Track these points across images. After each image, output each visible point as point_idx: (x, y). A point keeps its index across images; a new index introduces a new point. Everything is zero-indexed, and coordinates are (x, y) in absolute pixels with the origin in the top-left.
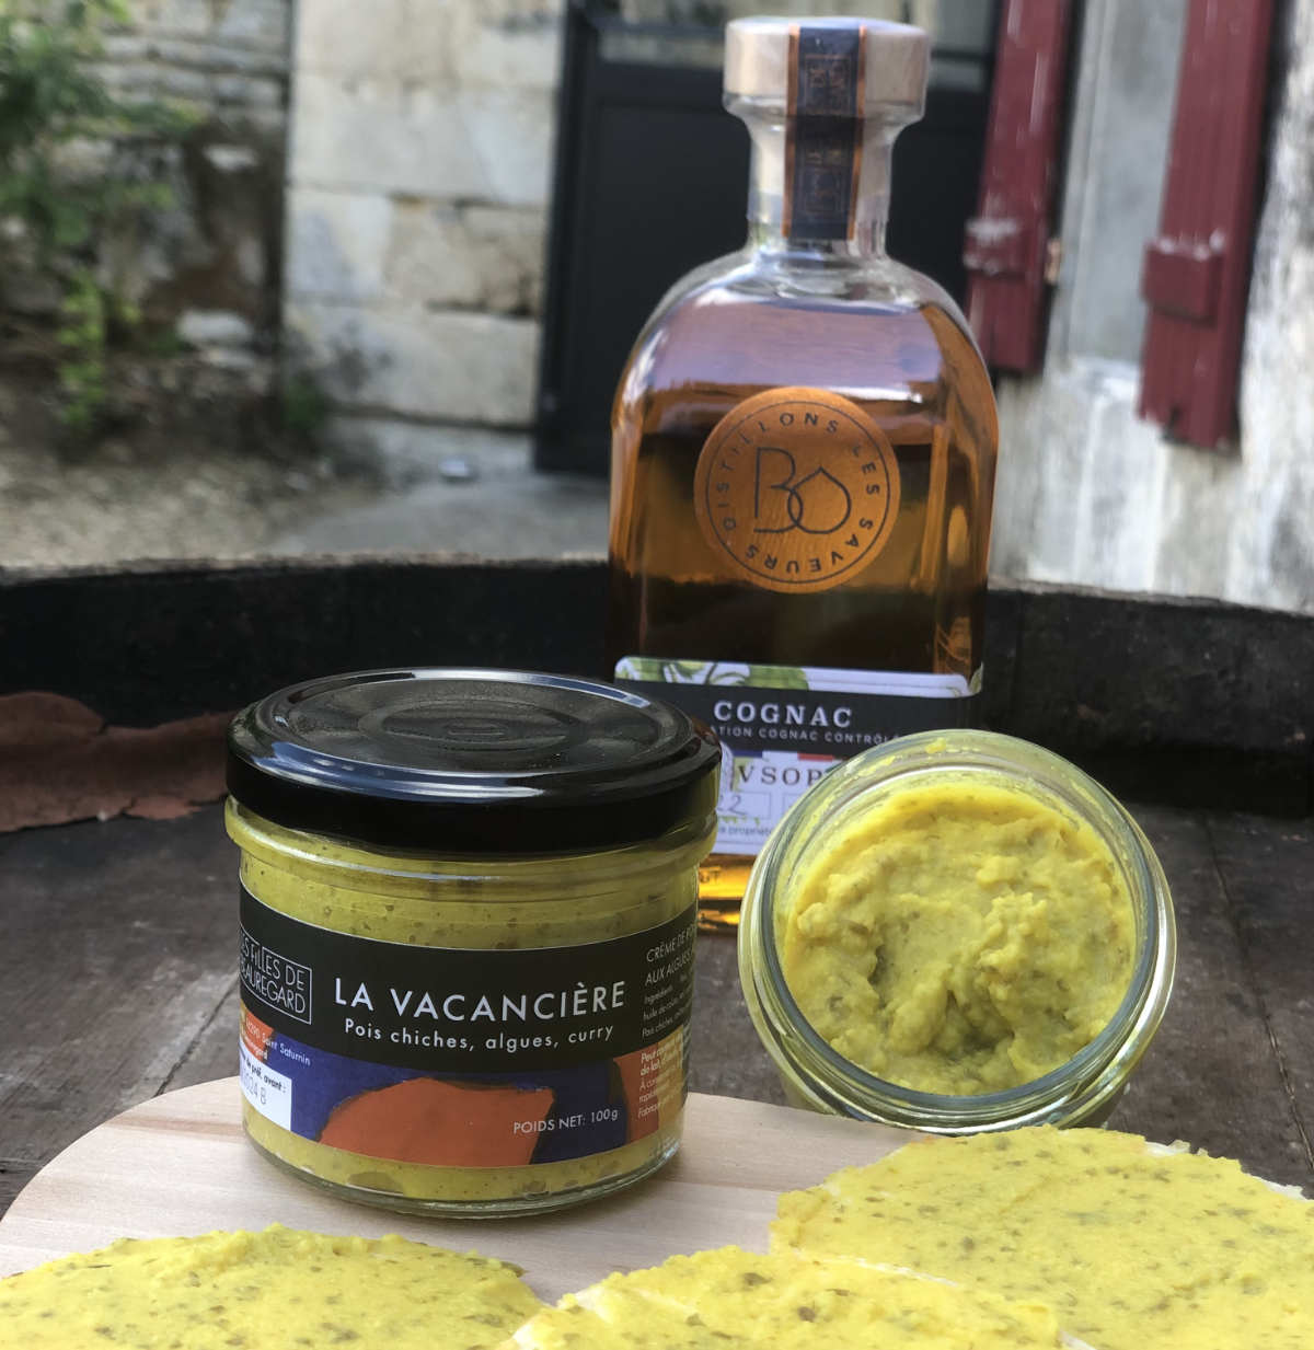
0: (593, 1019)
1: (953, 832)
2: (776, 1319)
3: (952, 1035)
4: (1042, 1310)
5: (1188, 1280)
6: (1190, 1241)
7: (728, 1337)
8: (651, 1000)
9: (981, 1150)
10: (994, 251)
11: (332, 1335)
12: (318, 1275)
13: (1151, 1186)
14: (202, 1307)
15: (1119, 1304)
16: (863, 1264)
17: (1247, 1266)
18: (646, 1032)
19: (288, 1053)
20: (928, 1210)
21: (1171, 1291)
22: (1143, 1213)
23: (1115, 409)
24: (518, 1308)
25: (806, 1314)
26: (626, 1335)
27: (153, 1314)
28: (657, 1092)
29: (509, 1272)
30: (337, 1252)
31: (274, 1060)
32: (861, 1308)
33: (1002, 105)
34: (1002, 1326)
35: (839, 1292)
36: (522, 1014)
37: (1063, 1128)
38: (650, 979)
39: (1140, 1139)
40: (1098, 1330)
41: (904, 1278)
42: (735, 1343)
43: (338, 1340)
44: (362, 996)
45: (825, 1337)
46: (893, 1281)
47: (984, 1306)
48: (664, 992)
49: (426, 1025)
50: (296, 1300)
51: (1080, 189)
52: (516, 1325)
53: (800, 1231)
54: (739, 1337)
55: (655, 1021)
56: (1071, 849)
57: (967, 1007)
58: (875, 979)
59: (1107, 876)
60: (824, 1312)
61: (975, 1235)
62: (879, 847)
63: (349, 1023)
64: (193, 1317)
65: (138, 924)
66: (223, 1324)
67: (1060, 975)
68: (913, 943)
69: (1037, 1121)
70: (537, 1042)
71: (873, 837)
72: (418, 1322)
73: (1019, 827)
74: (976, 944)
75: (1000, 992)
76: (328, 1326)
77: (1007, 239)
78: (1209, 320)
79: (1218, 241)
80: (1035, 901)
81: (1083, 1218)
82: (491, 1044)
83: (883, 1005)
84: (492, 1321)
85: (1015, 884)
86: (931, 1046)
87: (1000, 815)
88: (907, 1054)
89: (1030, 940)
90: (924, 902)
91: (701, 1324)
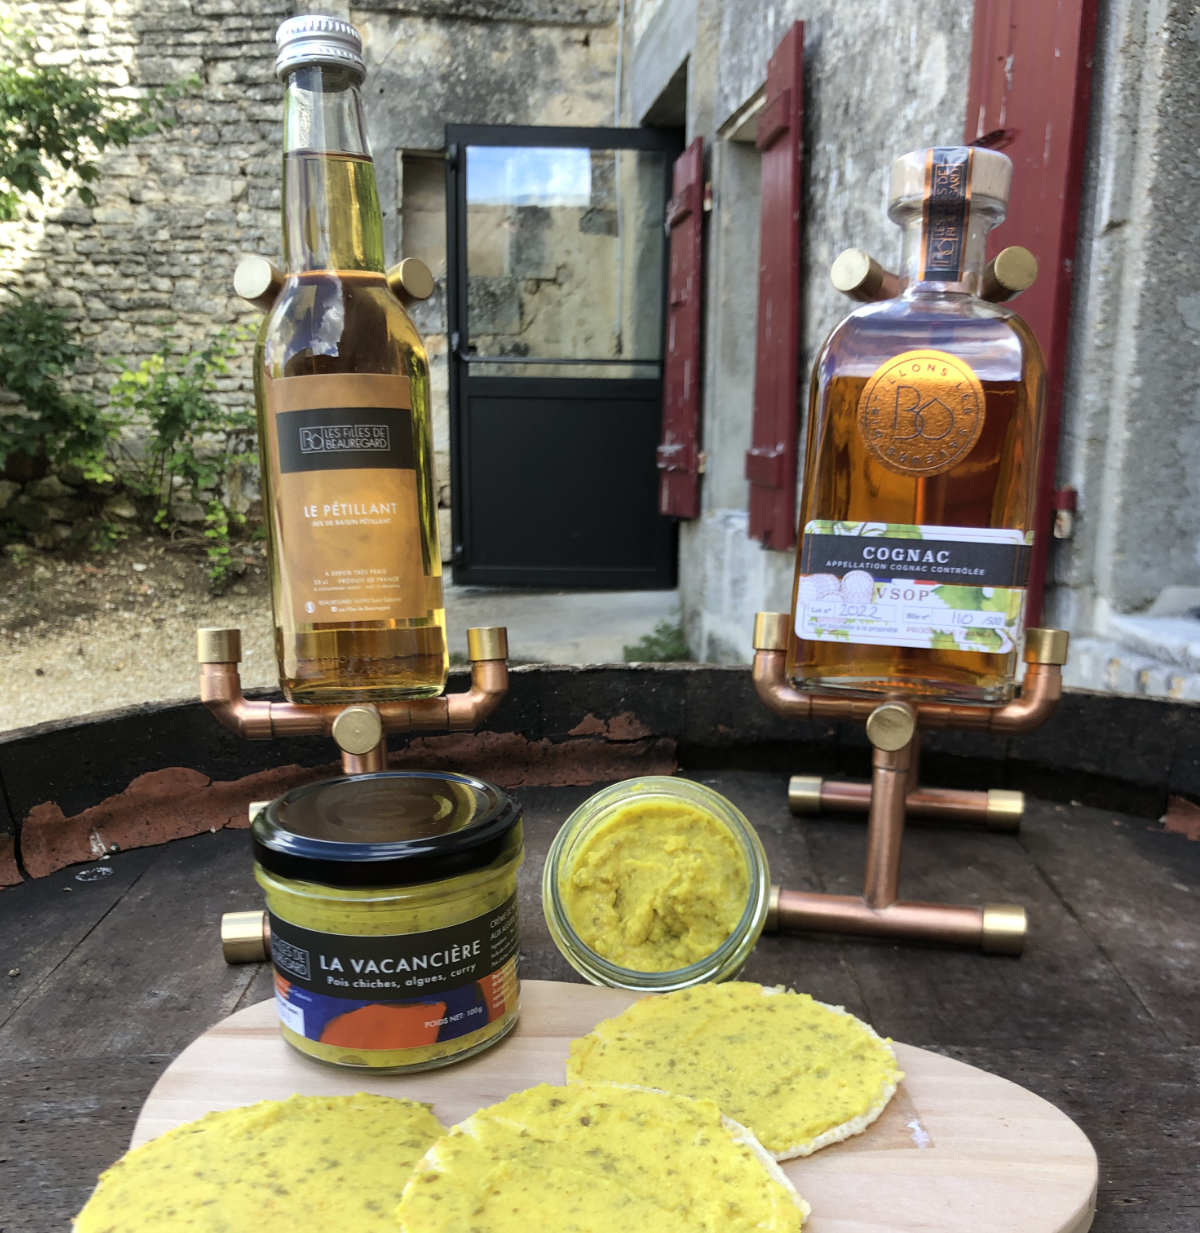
0: (463, 963)
1: (651, 824)
2: (569, 1127)
3: (657, 931)
4: (711, 1104)
5: (789, 1074)
6: (788, 1048)
7: (542, 1142)
8: (494, 947)
9: (676, 1002)
10: (671, 459)
11: (326, 1165)
12: (319, 1124)
13: (766, 1015)
14: (253, 1155)
15: (753, 1093)
16: (615, 1086)
17: (819, 1062)
18: (494, 964)
19: (300, 996)
20: (650, 1043)
21: (780, 1082)
22: (762, 1033)
23: (737, 533)
24: (429, 1133)
25: (585, 1122)
26: (487, 1148)
27: (226, 1161)
28: (502, 993)
29: (424, 1109)
30: (329, 1108)
31: (293, 999)
32: (614, 1114)
33: (669, 387)
34: (690, 1118)
35: (602, 1106)
36: (424, 965)
37: (719, 983)
38: (493, 936)
39: (758, 986)
40: (742, 1111)
41: (636, 1092)
42: (547, 1145)
43: (328, 1168)
44: (336, 964)
45: (596, 1135)
46: (631, 1094)
47: (680, 1105)
48: (502, 941)
49: (372, 976)
50: (306, 1143)
51: (711, 425)
52: (429, 1145)
53: (582, 1064)
54: (549, 1142)
55: (497, 958)
56: (712, 830)
57: (664, 917)
58: (615, 905)
59: (732, 843)
60: (594, 1119)
61: (675, 1057)
62: (613, 835)
63: (330, 979)
64: (249, 1162)
65: (232, 892)
66: (264, 1164)
67: (710, 897)
68: (634, 886)
69: (705, 981)
70: (434, 979)
71: (611, 830)
72: (373, 1151)
73: (685, 820)
74: (666, 883)
75: (680, 909)
76: (323, 1159)
77: (677, 452)
78: (779, 486)
79: (780, 448)
80: (695, 859)
81: (731, 1039)
82: (409, 983)
83: (620, 920)
84: (415, 1145)
85: (685, 850)
86: (646, 939)
87: (675, 814)
88: (635, 946)
89: (693, 879)
90: (638, 863)
91: (528, 1135)
